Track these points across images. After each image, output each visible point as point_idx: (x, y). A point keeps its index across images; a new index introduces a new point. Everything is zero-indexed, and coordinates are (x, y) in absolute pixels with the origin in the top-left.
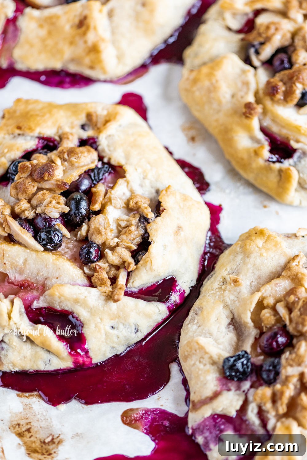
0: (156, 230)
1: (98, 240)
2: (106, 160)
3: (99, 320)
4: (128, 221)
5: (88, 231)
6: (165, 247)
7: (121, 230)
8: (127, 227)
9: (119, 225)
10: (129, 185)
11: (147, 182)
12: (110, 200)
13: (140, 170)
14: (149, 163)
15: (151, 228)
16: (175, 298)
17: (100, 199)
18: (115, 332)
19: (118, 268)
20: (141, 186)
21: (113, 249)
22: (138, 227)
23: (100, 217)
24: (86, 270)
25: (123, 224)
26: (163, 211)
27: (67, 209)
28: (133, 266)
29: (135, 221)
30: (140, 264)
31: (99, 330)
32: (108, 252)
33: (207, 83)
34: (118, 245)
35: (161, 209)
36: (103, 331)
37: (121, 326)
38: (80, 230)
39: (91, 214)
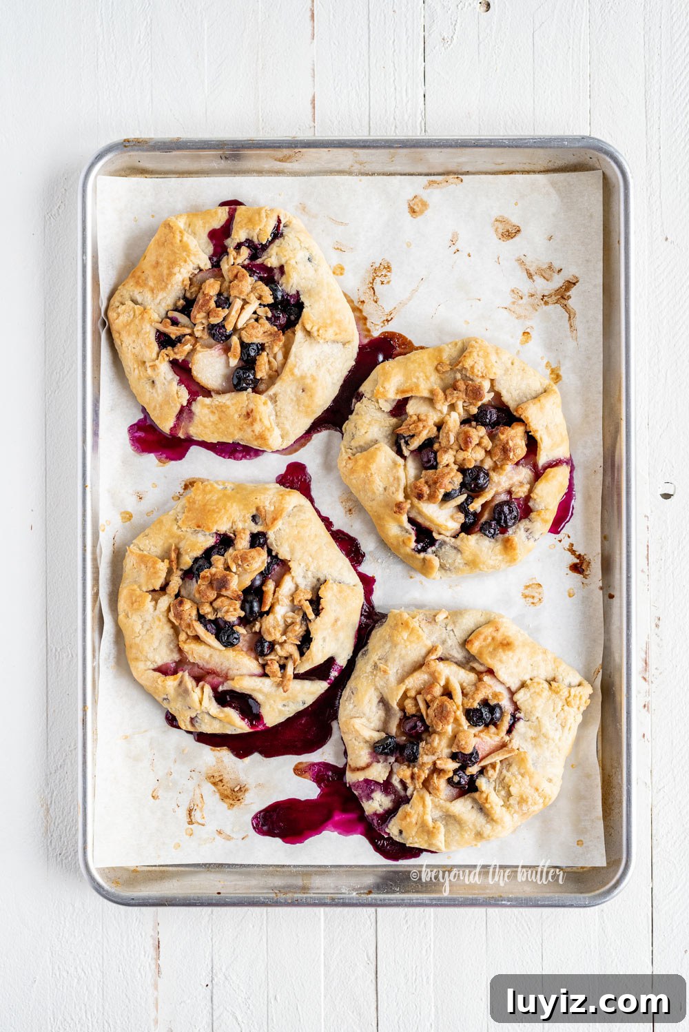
0: (316, 630)
1: (269, 638)
2: (274, 554)
3: (272, 702)
4: (293, 618)
5: (261, 628)
6: (324, 640)
7: (287, 628)
8: (293, 623)
9: (285, 621)
10: (294, 580)
11: (310, 574)
12: (278, 600)
13: (303, 565)
14: (311, 556)
15: (312, 627)
16: (334, 674)
17: (269, 600)
18: (287, 708)
19: (286, 658)
20: (304, 577)
21: (281, 644)
22: (301, 624)
23: (271, 616)
24: (261, 661)
25: (289, 621)
26: (323, 609)
27: (243, 614)
28: (298, 662)
29: (298, 619)
30: (304, 658)
31: (273, 709)
32: (277, 647)
33: (363, 475)
34: (285, 642)
35: (320, 607)
36: (276, 710)
37: (291, 704)
38: (254, 626)
39: (262, 614)
